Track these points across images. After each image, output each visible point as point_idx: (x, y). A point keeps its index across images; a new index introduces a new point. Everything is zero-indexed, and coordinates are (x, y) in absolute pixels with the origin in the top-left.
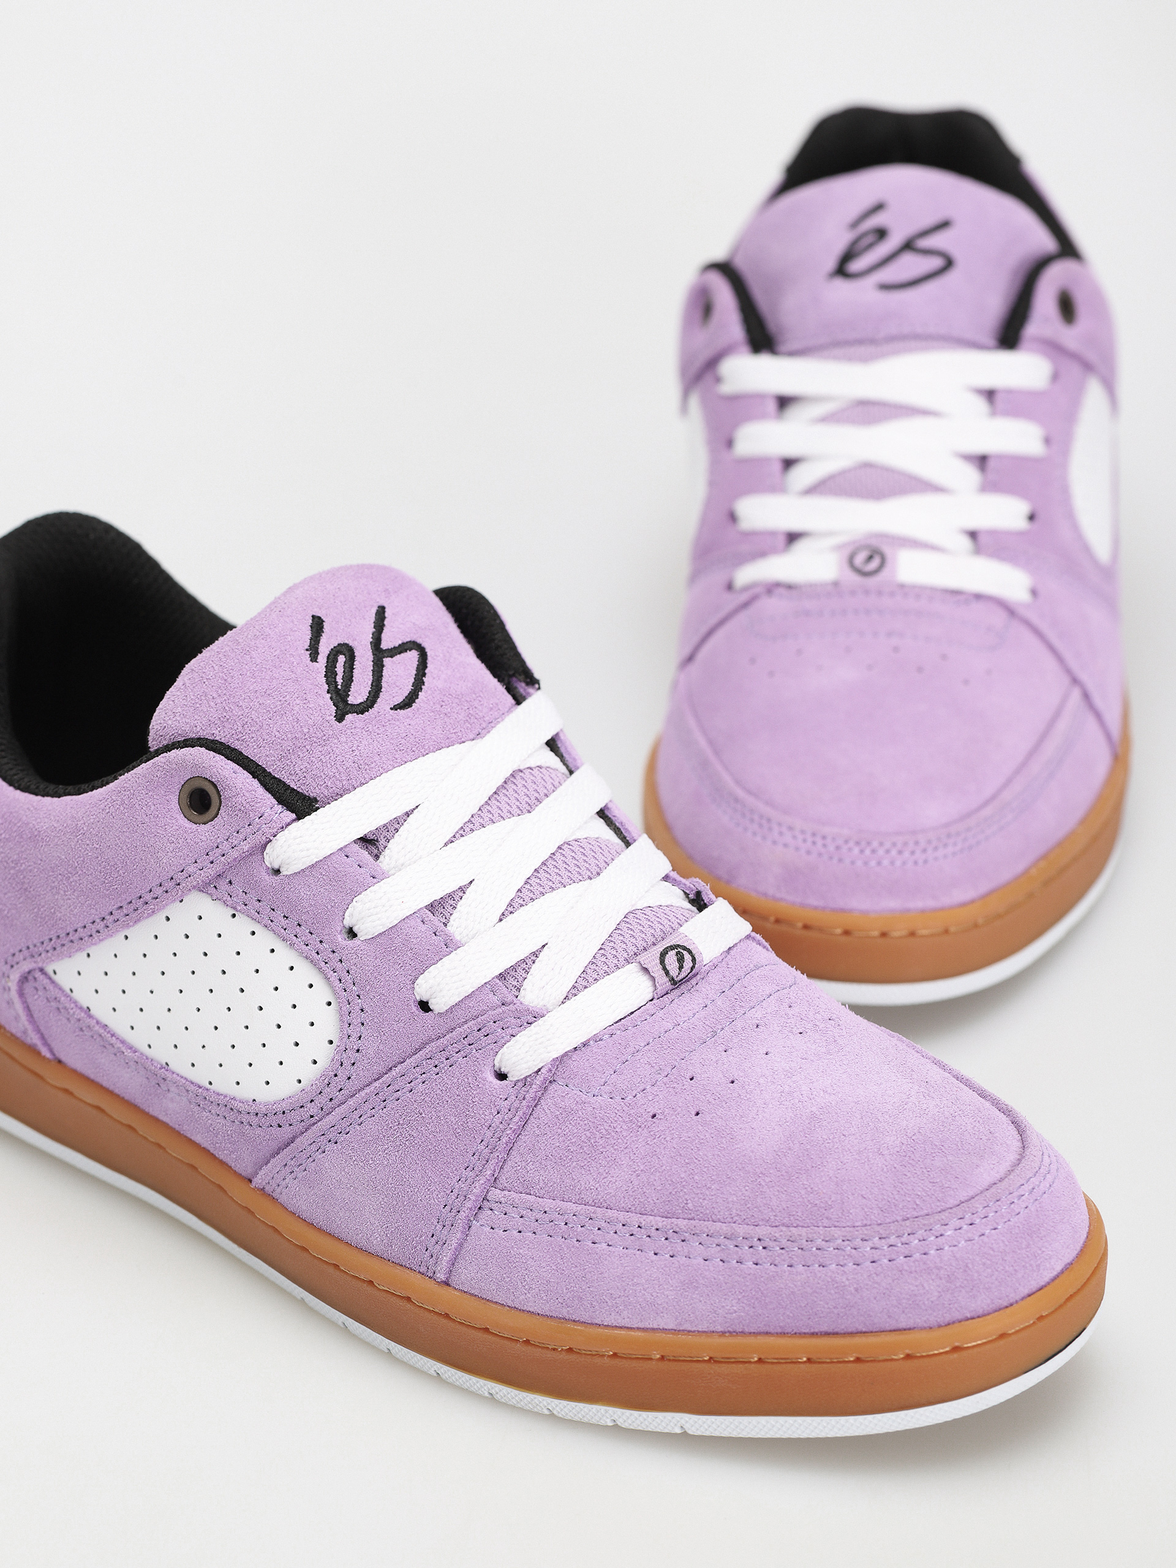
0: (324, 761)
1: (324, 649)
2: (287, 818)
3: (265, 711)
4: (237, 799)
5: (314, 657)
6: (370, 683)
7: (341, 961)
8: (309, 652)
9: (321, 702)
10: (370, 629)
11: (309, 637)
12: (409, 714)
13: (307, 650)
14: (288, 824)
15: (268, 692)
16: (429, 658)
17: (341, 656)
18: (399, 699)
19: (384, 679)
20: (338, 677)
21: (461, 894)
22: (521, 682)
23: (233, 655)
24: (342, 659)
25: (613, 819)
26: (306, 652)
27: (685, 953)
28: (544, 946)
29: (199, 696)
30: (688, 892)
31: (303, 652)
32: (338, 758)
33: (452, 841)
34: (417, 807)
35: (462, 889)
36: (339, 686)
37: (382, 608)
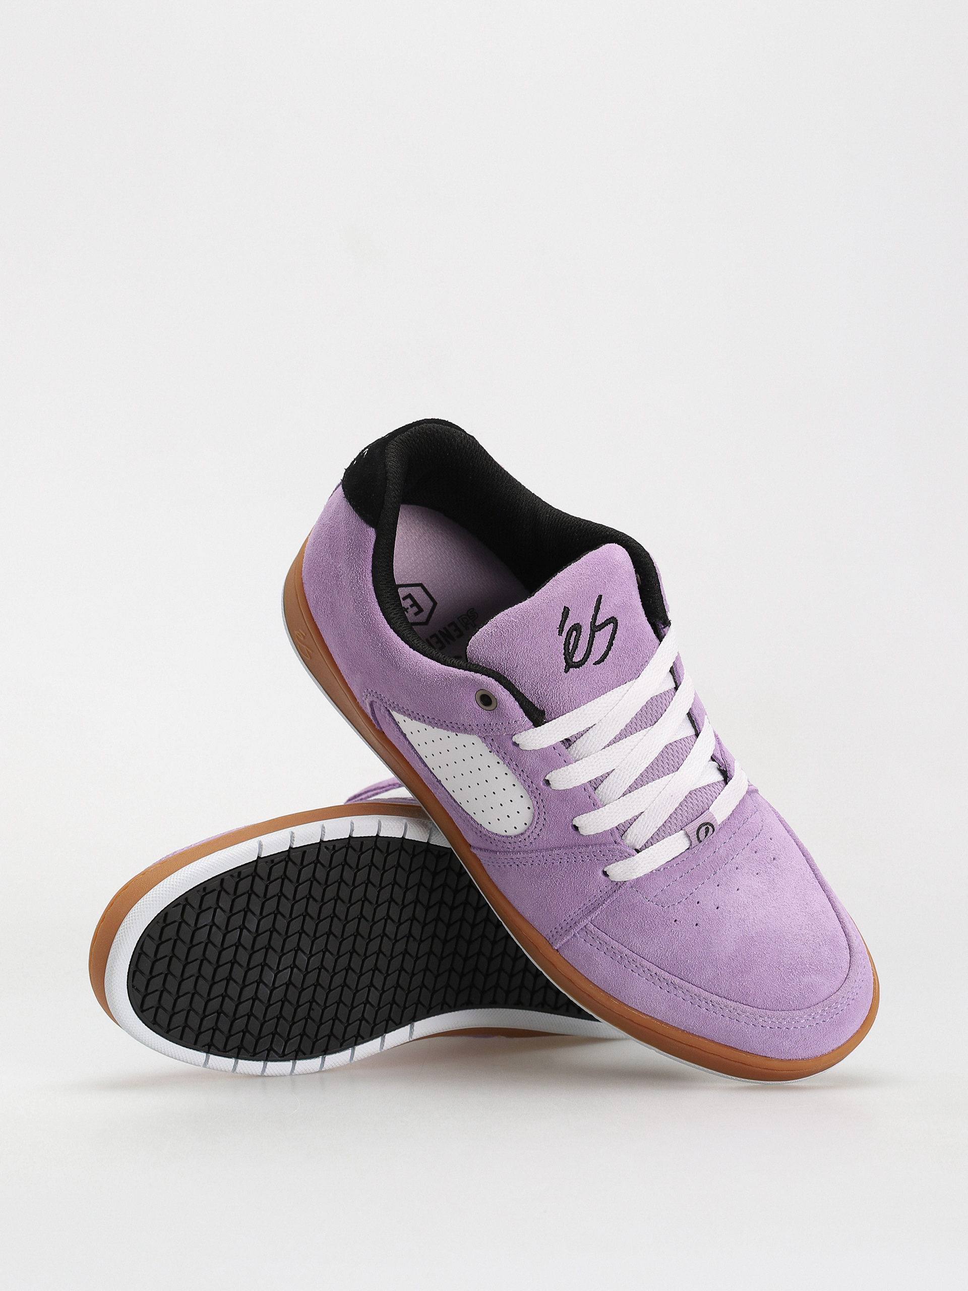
0: (554, 693)
1: (566, 628)
2: (527, 725)
4: (505, 711)
5: (560, 633)
6: (586, 648)
7: (540, 794)
9: (559, 660)
10: (592, 611)
11: (560, 619)
12: (602, 667)
13: (558, 628)
14: (527, 728)
17: (574, 631)
19: (593, 646)
20: (570, 645)
21: (606, 776)
22: (662, 625)
24: (574, 633)
25: (692, 717)
26: (557, 629)
27: (710, 827)
28: (642, 813)
30: (721, 766)
33: (608, 745)
34: (595, 725)
35: (608, 774)
36: (570, 651)
37: (600, 597)
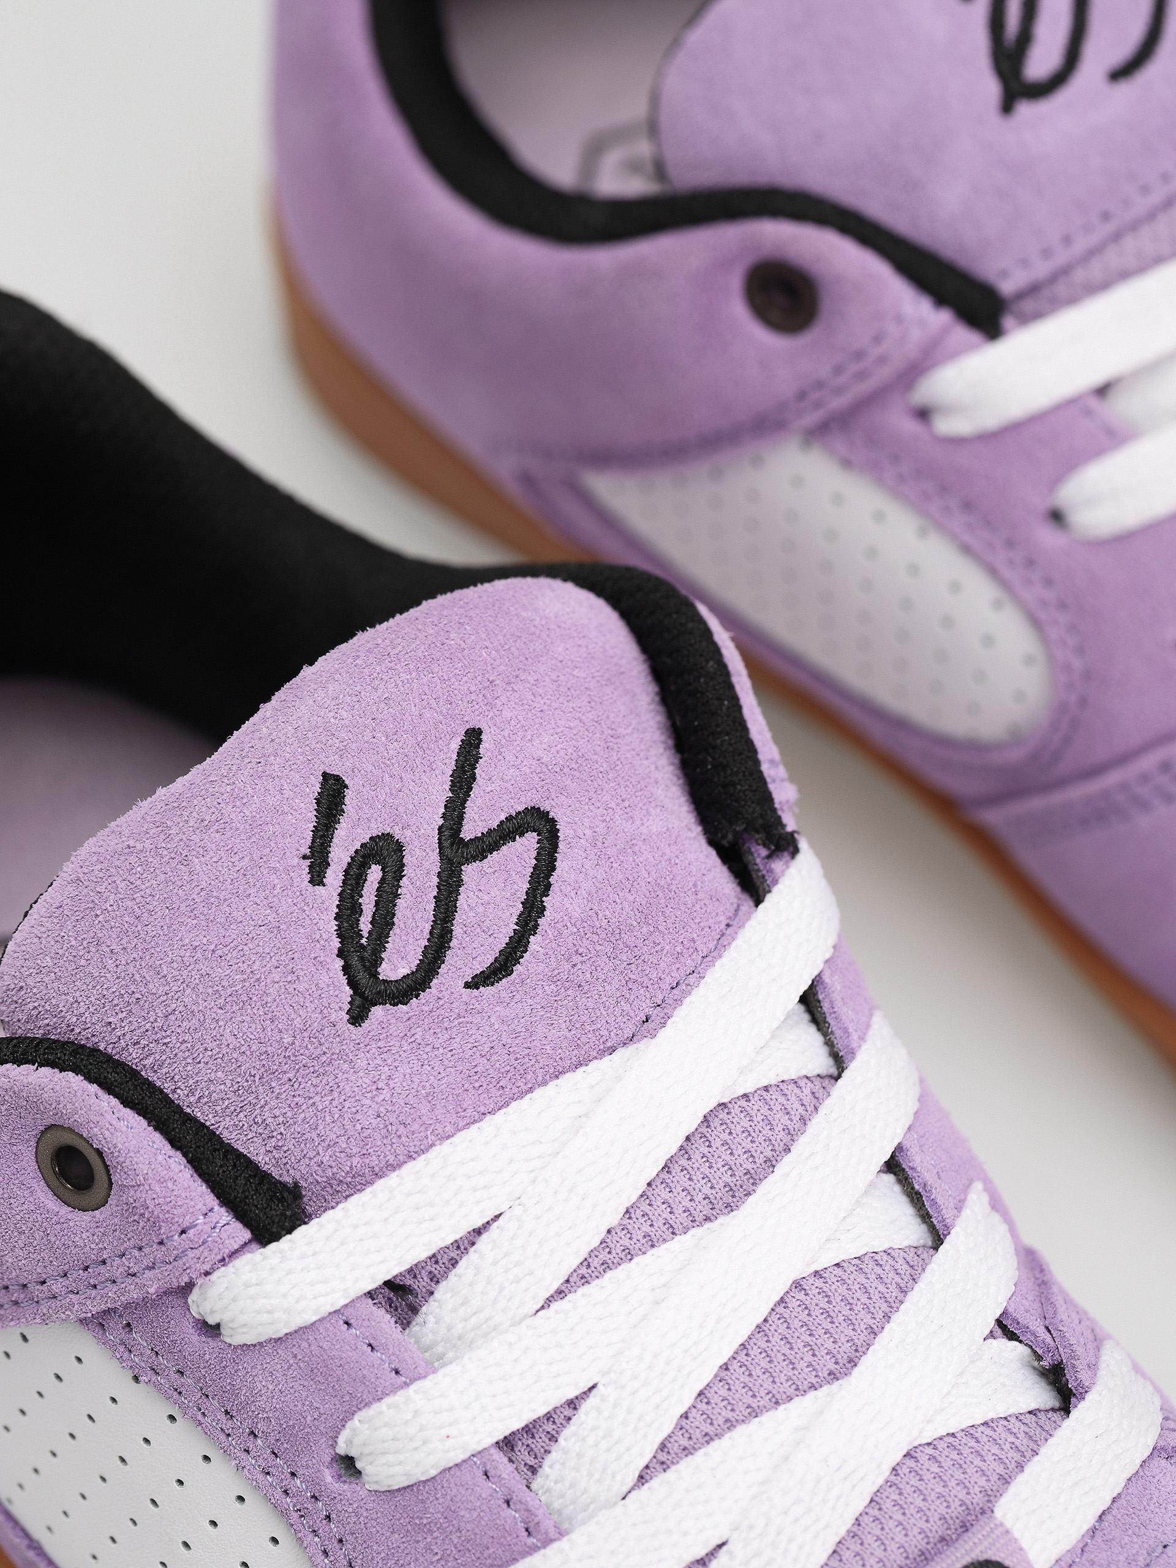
0: (320, 1108)
1: (340, 854)
2: (232, 1241)
3: (210, 991)
4: (138, 1194)
5: (317, 877)
6: (428, 927)
7: (328, 1517)
8: (308, 862)
9: (324, 979)
10: (441, 791)
11: (311, 826)
12: (504, 994)
13: (305, 857)
14: (234, 1254)
15: (219, 952)
16: (562, 846)
17: (373, 867)
18: (485, 961)
19: (459, 918)
20: (362, 919)
21: (568, 1412)
22: (759, 844)
23: (156, 862)
24: (375, 873)
25: (910, 1172)
26: (302, 861)
28: (720, 1546)
29: (85, 943)
30: (1040, 1352)
31: (296, 860)
32: (347, 1104)
33: (560, 1293)
34: (498, 1217)
35: (573, 1404)
36: (364, 941)
37: (473, 738)
